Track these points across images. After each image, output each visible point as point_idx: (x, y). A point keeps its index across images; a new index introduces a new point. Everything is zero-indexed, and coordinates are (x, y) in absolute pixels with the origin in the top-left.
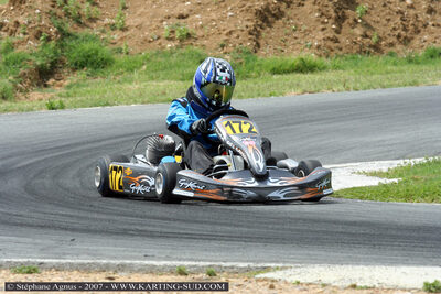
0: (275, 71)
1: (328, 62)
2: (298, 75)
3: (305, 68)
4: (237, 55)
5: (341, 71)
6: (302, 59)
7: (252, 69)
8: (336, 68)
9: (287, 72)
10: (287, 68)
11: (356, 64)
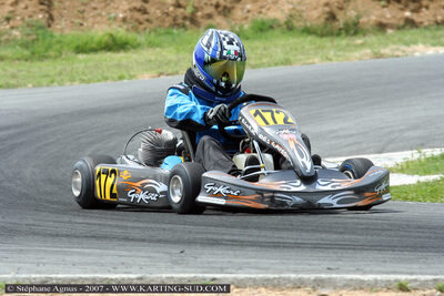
0: (80, 50)
1: (141, 39)
2: (109, 54)
3: (115, 45)
4: (28, 30)
5: (158, 49)
6: (111, 35)
7: (49, 47)
8: (152, 45)
9: (95, 50)
10: (94, 45)
11: (174, 40)
